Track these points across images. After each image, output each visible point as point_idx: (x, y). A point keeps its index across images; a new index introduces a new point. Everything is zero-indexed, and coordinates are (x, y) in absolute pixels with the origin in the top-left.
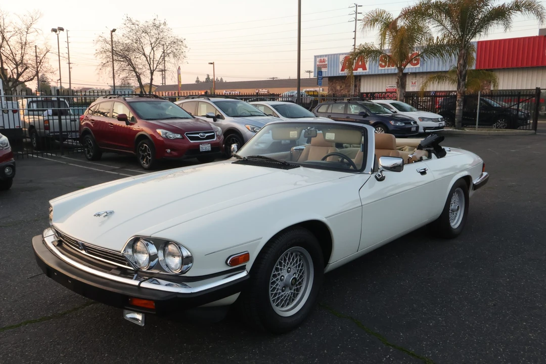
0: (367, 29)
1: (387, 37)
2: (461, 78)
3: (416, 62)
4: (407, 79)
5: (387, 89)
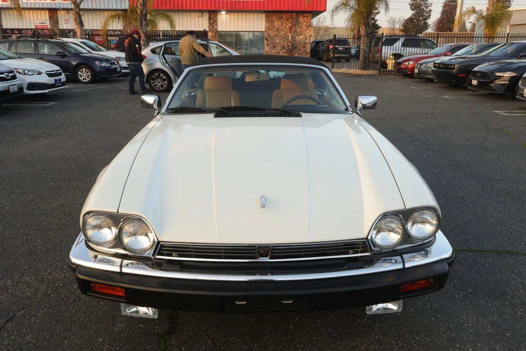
2: (142, 18)
4: (59, 15)
5: (36, 26)
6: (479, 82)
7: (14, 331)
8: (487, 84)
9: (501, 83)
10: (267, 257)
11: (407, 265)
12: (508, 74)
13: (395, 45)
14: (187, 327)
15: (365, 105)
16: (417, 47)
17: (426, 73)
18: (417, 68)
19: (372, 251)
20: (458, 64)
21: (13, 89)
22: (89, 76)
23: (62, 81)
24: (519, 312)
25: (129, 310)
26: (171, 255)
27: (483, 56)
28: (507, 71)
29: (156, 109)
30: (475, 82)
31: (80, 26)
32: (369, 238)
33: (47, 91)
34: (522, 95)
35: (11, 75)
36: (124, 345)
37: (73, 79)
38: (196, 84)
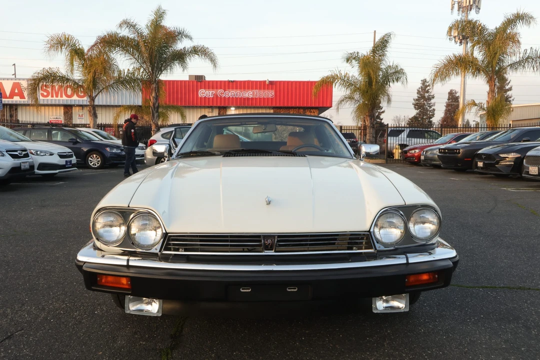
0: (52, 52)
1: (75, 63)
2: (154, 109)
3: (82, 94)
4: (73, 111)
5: (51, 121)
6: (484, 164)
7: (11, 346)
8: (493, 165)
9: (506, 164)
10: (272, 250)
11: (411, 261)
12: (512, 156)
13: (400, 136)
14: (190, 344)
15: (369, 153)
16: (422, 138)
17: (432, 159)
18: (423, 155)
19: (376, 249)
20: (462, 148)
21: (25, 166)
22: (99, 161)
23: (73, 163)
24: (533, 332)
25: (134, 306)
26: (178, 250)
27: (487, 141)
28: (511, 153)
29: (166, 157)
30: (480, 164)
31: (94, 117)
32: (372, 230)
33: (57, 171)
34: (528, 173)
35: (24, 153)
36: (124, 357)
37: (83, 164)
38: (205, 144)
